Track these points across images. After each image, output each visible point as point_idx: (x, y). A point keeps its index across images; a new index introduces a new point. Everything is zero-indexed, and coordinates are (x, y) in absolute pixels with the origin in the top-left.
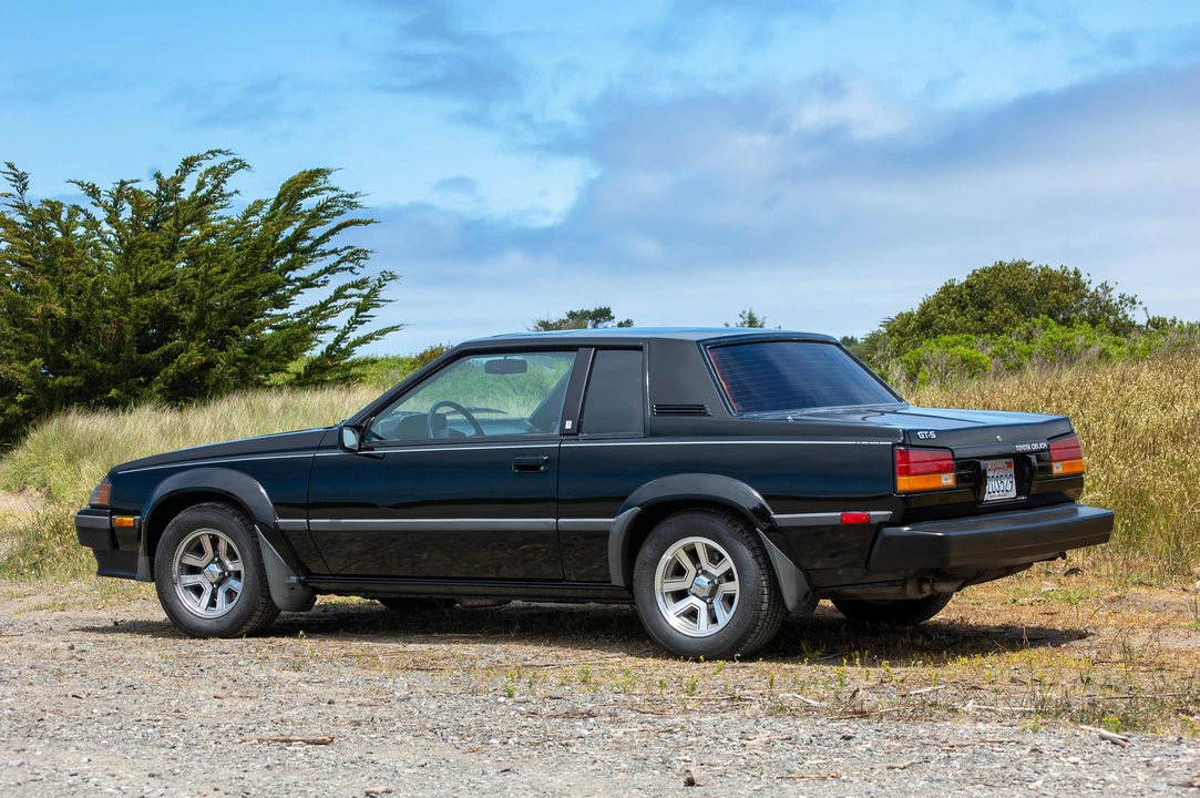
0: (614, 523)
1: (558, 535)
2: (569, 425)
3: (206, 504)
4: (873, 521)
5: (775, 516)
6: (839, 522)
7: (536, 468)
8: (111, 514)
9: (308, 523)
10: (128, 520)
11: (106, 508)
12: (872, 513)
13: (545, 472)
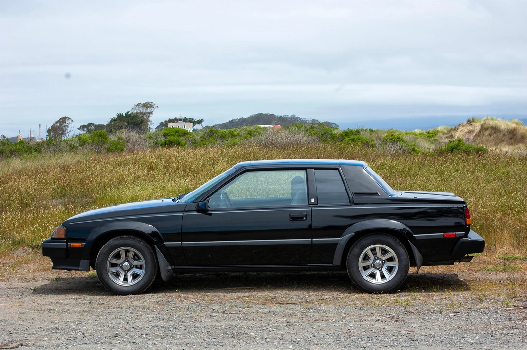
0: (341, 240)
1: (312, 245)
2: (313, 200)
3: (125, 237)
4: (457, 236)
5: (415, 235)
6: (443, 237)
7: (302, 218)
8: (67, 242)
9: (181, 243)
10: (79, 244)
11: (63, 239)
12: (457, 233)
13: (306, 220)
